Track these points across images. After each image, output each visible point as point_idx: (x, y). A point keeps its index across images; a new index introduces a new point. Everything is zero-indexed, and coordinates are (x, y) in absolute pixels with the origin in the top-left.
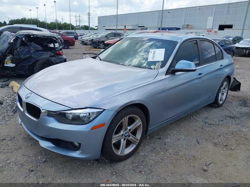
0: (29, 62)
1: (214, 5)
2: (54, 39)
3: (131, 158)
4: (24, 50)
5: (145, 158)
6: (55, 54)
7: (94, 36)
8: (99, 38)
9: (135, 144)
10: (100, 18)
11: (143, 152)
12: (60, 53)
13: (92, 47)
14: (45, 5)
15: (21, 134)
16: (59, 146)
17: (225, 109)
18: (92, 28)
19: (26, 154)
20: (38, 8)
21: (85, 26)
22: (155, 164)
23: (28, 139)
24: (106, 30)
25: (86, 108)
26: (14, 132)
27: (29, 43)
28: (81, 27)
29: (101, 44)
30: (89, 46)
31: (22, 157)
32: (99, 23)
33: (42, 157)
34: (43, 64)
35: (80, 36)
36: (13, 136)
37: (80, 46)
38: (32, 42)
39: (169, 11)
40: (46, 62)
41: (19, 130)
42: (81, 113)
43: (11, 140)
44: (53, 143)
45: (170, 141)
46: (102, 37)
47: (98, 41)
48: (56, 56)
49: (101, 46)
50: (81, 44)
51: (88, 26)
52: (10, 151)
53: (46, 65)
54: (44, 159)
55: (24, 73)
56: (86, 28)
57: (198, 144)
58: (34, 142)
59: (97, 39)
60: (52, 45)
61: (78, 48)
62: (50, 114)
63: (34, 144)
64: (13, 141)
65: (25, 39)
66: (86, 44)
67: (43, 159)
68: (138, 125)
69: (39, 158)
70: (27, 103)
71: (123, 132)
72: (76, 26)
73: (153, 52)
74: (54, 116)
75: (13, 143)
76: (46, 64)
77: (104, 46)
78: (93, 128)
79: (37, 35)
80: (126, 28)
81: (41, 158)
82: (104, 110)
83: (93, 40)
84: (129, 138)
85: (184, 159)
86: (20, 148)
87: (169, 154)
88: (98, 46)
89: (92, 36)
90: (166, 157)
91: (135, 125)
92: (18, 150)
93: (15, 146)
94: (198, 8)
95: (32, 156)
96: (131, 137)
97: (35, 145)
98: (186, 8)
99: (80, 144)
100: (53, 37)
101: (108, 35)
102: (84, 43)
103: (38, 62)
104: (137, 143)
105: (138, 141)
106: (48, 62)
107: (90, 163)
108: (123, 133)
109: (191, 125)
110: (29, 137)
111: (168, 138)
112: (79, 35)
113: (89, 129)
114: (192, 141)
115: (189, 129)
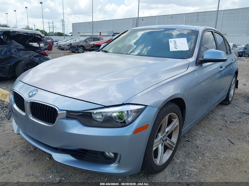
0: (9, 63)
1: (185, 14)
2: (39, 37)
3: (167, 167)
4: (3, 50)
5: (184, 166)
6: (39, 53)
7: (71, 41)
8: (78, 43)
9: (171, 150)
10: (74, 25)
11: (178, 159)
12: (45, 53)
13: (70, 52)
14: (15, 11)
15: (16, 147)
16: (82, 159)
17: (236, 106)
18: (66, 34)
19: (31, 173)
20: (7, 14)
21: (59, 33)
22: (200, 172)
23: (28, 153)
24: (80, 36)
25: (123, 104)
26: (5, 144)
27: (9, 41)
28: (55, 33)
29: (80, 48)
30: (68, 51)
31: (26, 177)
32: (73, 30)
33: (55, 176)
34: (26, 65)
35: (56, 41)
36: (5, 150)
37: (58, 51)
38: (13, 40)
39: (142, 18)
40: (30, 63)
41: (12, 142)
42: (114, 112)
43: (4, 155)
44: (72, 155)
45: (200, 143)
46: (81, 42)
47: (77, 45)
48: (41, 56)
49: (81, 50)
50: (58, 49)
51: (62, 33)
52: (6, 170)
53: (30, 67)
54: (57, 177)
55: (3, 76)
56: (60, 34)
57: (232, 145)
58: (38, 156)
59: (75, 43)
60: (35, 45)
61: (56, 53)
62: (71, 115)
63: (37, 159)
64: (7, 157)
65: (4, 37)
66: (63, 49)
67: (57, 179)
68: (176, 126)
69: (51, 177)
70: (33, 102)
71: (161, 135)
72: (49, 33)
73: (173, 42)
74: (76, 117)
75: (8, 159)
76: (30, 65)
77: (83, 50)
78: (137, 131)
79: (19, 32)
80: (101, 35)
81: (52, 177)
82: (146, 106)
83: (71, 44)
84: (166, 143)
85: (229, 163)
86: (20, 165)
87: (208, 159)
88: (77, 50)
89: (69, 41)
90: (207, 162)
91: (173, 126)
92: (17, 168)
93: (13, 163)
94: (170, 16)
95: (39, 175)
96: (168, 141)
97: (39, 160)
98: (159, 16)
99: (116, 154)
100: (38, 34)
101: (87, 39)
102: (61, 48)
103: (21, 63)
104: (173, 149)
105: (175, 145)
106: (32, 63)
107: (121, 179)
108: (161, 137)
109: (213, 124)
110: (28, 149)
111: (196, 140)
112: (54, 40)
113: (131, 133)
114: (225, 142)
115: (214, 129)
